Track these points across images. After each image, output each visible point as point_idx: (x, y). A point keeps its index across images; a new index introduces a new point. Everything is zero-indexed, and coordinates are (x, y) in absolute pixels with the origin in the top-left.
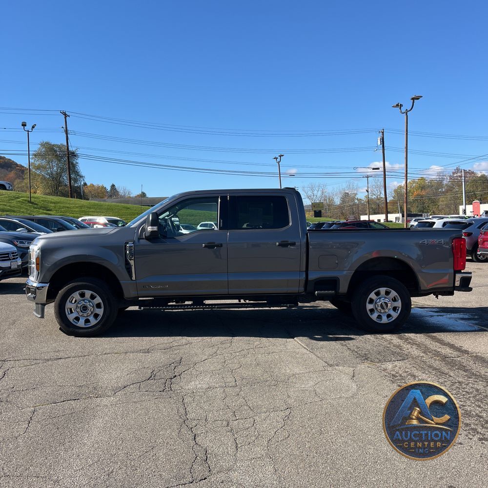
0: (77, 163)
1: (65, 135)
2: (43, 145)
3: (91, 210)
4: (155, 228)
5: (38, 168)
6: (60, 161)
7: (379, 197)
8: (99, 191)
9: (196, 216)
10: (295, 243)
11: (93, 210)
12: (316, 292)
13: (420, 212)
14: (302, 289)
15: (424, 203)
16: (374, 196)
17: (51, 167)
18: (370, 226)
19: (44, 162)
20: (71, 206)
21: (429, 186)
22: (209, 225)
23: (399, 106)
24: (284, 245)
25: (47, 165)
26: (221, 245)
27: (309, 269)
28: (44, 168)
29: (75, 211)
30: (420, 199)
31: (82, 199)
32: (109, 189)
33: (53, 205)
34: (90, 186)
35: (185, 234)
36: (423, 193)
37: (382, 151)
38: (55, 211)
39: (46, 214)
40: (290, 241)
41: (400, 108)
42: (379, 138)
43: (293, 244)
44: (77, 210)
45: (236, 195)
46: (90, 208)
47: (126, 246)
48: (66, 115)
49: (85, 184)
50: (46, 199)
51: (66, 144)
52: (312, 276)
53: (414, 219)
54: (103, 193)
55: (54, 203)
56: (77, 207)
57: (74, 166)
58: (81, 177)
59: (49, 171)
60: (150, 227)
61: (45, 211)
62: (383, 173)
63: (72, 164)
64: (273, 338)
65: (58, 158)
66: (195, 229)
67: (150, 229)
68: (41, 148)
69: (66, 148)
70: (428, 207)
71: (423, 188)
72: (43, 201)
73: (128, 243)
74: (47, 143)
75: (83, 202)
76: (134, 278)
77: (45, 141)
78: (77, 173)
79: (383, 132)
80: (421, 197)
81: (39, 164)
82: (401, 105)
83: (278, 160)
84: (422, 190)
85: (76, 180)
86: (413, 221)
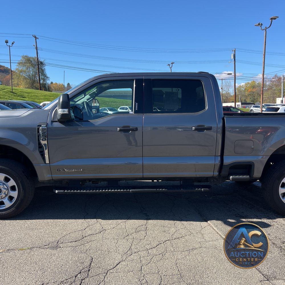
0: (45, 69)
1: (36, 51)
2: (24, 57)
3: (51, 98)
4: (66, 111)
5: (21, 72)
6: (34, 67)
7: (227, 92)
8: (60, 87)
9: (117, 102)
10: (211, 127)
11: (52, 98)
12: (231, 177)
13: (252, 102)
14: (216, 174)
15: (254, 96)
16: (224, 92)
17: (29, 71)
18: (231, 110)
19: (24, 68)
20: (39, 95)
21: (258, 86)
22: (125, 108)
23: (260, 25)
24: (200, 129)
25: (26, 70)
26: (136, 129)
27: (225, 154)
28: (25, 72)
29: (41, 98)
30: (252, 94)
31: (47, 91)
32: (66, 85)
33: (27, 94)
34: (55, 84)
35: (110, 114)
36: (254, 90)
37: (234, 63)
38: (28, 98)
39: (22, 100)
40: (207, 125)
41: (261, 26)
42: (232, 55)
43: (209, 129)
44: (42, 97)
45: (152, 78)
46: (51, 97)
47: (38, 129)
48: (36, 37)
49: (52, 83)
50: (23, 91)
51: (36, 56)
52: (228, 161)
53: (253, 106)
54: (62, 88)
55: (28, 93)
56: (43, 96)
57: (43, 71)
58: (47, 77)
59: (28, 74)
60: (60, 110)
61: (21, 98)
62: (234, 77)
63: (42, 69)
64: (187, 221)
65: (33, 66)
66: (116, 110)
67: (60, 111)
68: (23, 59)
69: (37, 59)
70: (257, 99)
71: (254, 87)
72: (20, 91)
73: (40, 126)
74: (26, 56)
75: (47, 93)
76: (47, 162)
77: (25, 55)
78: (45, 75)
79: (235, 51)
80: (253, 93)
81: (22, 70)
82: (262, 25)
83: (171, 66)
84: (253, 88)
85: (44, 80)
86: (252, 107)
